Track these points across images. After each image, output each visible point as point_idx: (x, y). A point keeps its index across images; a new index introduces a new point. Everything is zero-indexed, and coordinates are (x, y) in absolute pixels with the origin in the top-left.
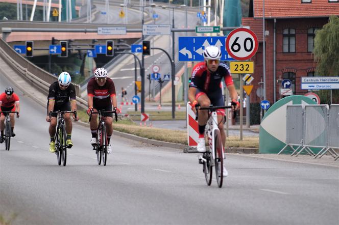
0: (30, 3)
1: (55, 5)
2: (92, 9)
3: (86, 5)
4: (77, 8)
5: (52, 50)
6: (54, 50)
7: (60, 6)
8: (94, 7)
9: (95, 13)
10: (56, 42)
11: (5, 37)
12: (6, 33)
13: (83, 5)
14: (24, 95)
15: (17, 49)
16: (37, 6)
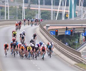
0: (56, 10)
1: (67, 11)
2: (83, 12)
3: (81, 11)
4: (76, 12)
5: (66, 33)
6: (67, 33)
7: (69, 11)
8: (84, 12)
9: (84, 14)
10: (67, 29)
11: (47, 29)
12: (47, 27)
13: (79, 11)
14: (56, 55)
15: (51, 33)
16: (59, 11)
